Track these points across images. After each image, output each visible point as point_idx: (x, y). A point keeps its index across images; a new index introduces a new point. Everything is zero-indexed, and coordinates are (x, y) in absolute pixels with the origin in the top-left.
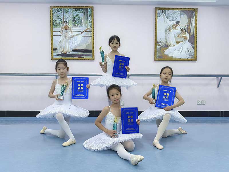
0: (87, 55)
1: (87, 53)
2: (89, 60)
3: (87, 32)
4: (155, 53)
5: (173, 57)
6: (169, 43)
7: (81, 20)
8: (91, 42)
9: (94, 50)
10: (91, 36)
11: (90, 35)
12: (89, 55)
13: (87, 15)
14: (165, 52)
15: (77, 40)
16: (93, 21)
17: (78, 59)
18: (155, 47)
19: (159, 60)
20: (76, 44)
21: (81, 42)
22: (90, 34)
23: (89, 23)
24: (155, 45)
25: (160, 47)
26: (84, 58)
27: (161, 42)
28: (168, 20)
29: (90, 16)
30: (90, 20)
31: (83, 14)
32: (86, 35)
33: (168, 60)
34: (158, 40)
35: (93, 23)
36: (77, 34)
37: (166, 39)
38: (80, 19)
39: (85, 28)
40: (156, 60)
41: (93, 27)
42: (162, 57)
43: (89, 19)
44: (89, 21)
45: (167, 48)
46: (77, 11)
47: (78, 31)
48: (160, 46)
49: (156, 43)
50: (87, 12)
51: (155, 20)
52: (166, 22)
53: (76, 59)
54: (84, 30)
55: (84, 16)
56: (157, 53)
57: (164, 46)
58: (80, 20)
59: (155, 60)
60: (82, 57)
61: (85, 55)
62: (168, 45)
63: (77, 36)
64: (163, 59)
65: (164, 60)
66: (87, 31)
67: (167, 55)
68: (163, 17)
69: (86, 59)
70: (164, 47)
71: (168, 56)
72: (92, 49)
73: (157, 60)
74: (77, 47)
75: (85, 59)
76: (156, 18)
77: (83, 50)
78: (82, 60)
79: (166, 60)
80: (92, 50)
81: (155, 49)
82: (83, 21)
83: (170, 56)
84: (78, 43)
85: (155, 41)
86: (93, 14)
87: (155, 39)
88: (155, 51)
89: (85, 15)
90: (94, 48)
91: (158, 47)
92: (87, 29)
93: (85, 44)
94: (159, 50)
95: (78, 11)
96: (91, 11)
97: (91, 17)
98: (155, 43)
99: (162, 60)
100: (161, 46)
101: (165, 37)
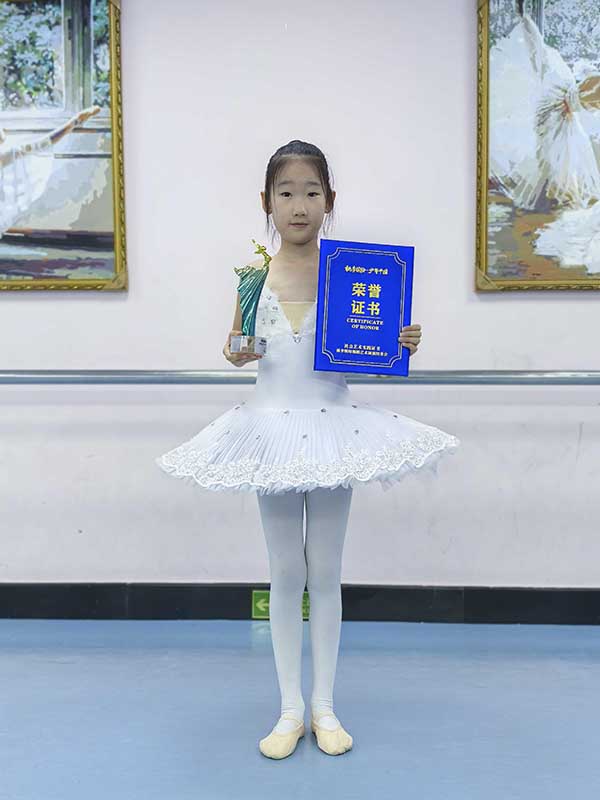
0: (84, 265)
1: (83, 254)
2: (94, 288)
3: (81, 134)
4: (478, 249)
5: (584, 268)
6: (560, 186)
7: (51, 69)
8: (105, 189)
9: (123, 236)
10: (110, 153)
11: (101, 152)
12: (95, 264)
13: (86, 36)
14: (538, 243)
15: (27, 176)
16: (119, 69)
17: (34, 289)
18: (479, 214)
19: (503, 290)
20: (21, 201)
21: (49, 190)
22: (99, 143)
23: (93, 83)
24: (479, 201)
25: (510, 209)
26: (66, 278)
27: (512, 184)
28: (553, 56)
29: (100, 41)
30: (101, 67)
31: (61, 32)
32: (79, 153)
33: (557, 289)
34: (499, 169)
35: (119, 80)
36: (29, 148)
37: (544, 165)
38: (47, 61)
39: (75, 112)
40: (486, 287)
41: (120, 104)
42: (521, 268)
43: (96, 59)
44: (93, 71)
45: (553, 220)
46: (27, 14)
47: (35, 131)
48: (510, 204)
49: (486, 187)
50: (86, 23)
51: (480, 56)
52: (544, 67)
53: (22, 289)
54: (69, 123)
55: (70, 43)
56: (492, 246)
57: (532, 208)
58: (45, 69)
59: (479, 290)
60: (57, 272)
61: (75, 265)
62: (555, 201)
63: (26, 159)
64: (526, 283)
65: (533, 289)
66: (85, 126)
67: (548, 258)
68: (527, 39)
69: (82, 288)
70: (535, 212)
71: (558, 263)
72: (111, 230)
73: (493, 285)
74: (26, 216)
75: (70, 288)
76: (480, 46)
77: (65, 237)
78: (58, 289)
79: (544, 289)
80: (111, 236)
81: (478, 225)
82: (60, 70)
83: (569, 261)
84: (35, 198)
85: (479, 178)
86: (118, 32)
87: (479, 167)
88: (479, 237)
89: (71, 37)
90: (123, 223)
91: (496, 211)
92: (83, 118)
93: (75, 200)
94: (503, 228)
95: (35, 18)
96: (108, 15)
97: (105, 46)
98: (479, 190)
99: (520, 289)
100: (515, 208)
101: (538, 153)
